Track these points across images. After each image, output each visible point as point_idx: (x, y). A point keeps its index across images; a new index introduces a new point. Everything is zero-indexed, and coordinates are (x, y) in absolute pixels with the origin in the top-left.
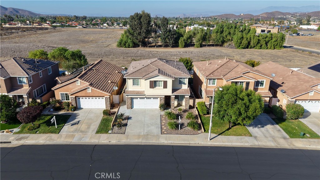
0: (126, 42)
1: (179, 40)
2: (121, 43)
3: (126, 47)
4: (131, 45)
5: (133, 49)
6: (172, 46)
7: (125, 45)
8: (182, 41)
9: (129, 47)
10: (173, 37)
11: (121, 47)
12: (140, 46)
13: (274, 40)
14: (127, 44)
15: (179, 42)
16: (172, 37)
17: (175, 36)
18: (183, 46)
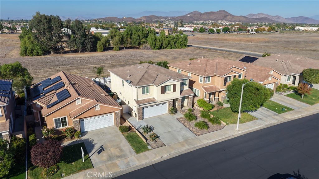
0: (32, 50)
1: (97, 44)
2: (26, 51)
3: (33, 55)
4: (40, 52)
5: (43, 57)
6: (90, 50)
7: (32, 53)
8: (100, 45)
9: (38, 55)
10: (91, 41)
11: (26, 55)
12: (52, 53)
13: (180, 40)
14: (34, 52)
15: (98, 46)
16: (89, 40)
17: (93, 40)
18: (102, 50)
